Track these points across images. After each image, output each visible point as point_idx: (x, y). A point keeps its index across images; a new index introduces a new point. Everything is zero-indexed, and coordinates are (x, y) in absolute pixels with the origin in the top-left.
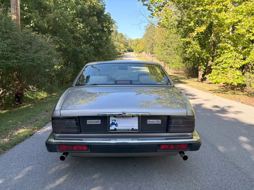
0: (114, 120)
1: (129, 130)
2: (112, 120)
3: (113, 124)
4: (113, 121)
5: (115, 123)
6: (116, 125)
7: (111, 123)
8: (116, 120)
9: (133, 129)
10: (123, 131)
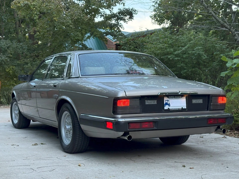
0: (167, 100)
1: (180, 109)
2: (166, 100)
3: (167, 104)
4: (167, 102)
5: (168, 103)
6: (169, 105)
7: (165, 103)
8: (168, 101)
9: (182, 108)
10: (175, 110)
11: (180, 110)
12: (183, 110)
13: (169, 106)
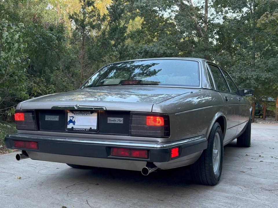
9: (91, 128)
10: (80, 131)
11: (87, 131)
12: (91, 131)
13: (74, 124)
